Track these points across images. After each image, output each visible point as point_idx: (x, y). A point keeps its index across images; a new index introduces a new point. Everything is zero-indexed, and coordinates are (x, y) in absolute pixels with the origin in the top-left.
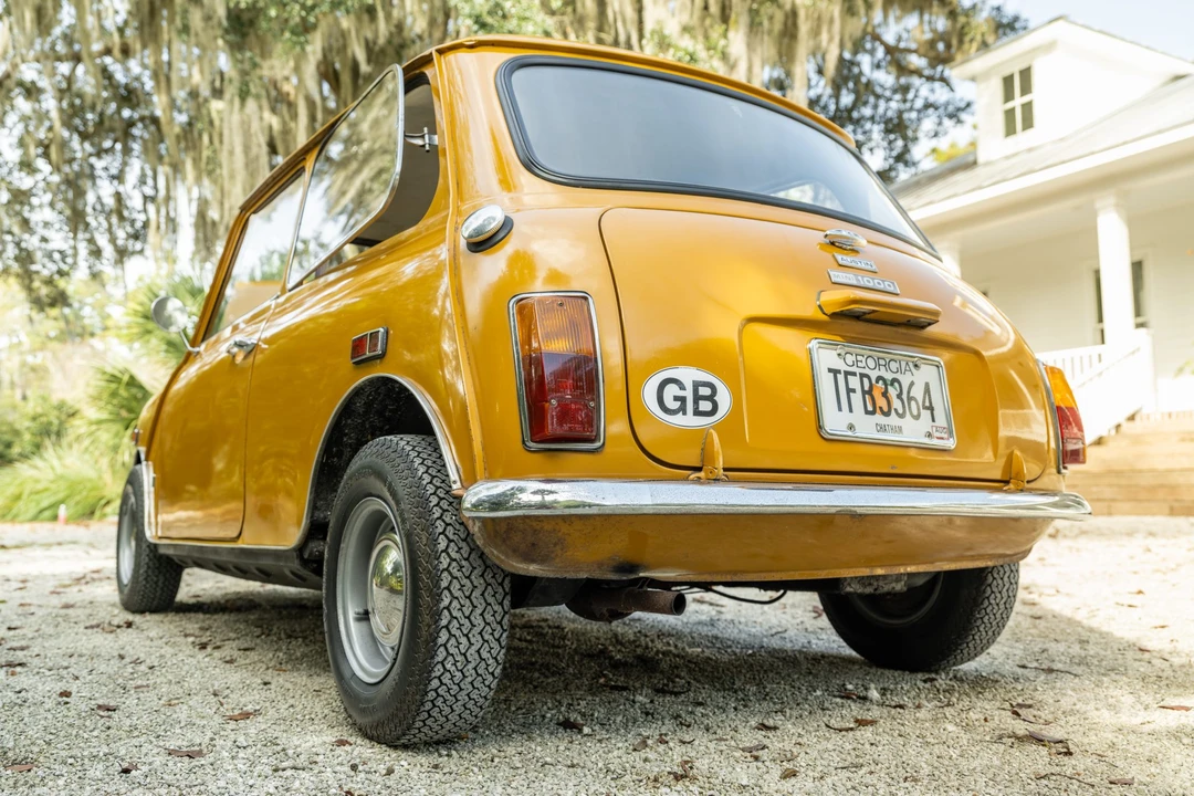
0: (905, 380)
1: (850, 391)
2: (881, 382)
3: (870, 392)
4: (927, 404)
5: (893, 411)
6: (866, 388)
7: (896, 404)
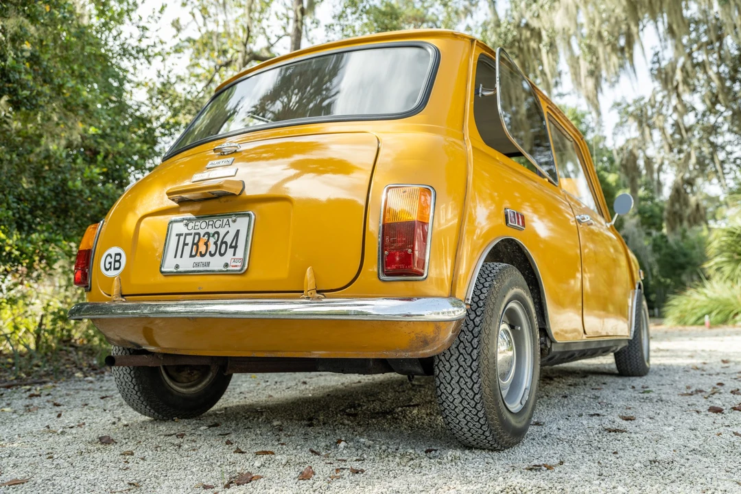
0: (222, 231)
1: (185, 244)
2: (206, 236)
3: (197, 244)
4: (234, 244)
5: (208, 253)
6: (196, 241)
7: (212, 248)
